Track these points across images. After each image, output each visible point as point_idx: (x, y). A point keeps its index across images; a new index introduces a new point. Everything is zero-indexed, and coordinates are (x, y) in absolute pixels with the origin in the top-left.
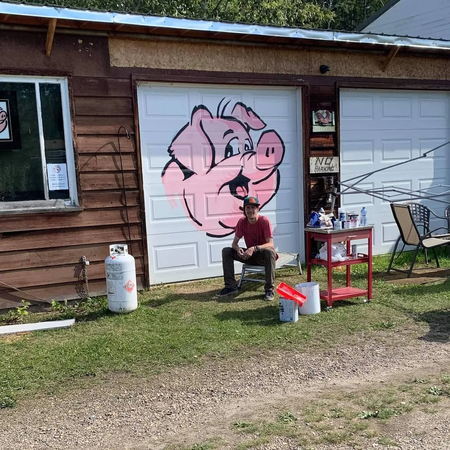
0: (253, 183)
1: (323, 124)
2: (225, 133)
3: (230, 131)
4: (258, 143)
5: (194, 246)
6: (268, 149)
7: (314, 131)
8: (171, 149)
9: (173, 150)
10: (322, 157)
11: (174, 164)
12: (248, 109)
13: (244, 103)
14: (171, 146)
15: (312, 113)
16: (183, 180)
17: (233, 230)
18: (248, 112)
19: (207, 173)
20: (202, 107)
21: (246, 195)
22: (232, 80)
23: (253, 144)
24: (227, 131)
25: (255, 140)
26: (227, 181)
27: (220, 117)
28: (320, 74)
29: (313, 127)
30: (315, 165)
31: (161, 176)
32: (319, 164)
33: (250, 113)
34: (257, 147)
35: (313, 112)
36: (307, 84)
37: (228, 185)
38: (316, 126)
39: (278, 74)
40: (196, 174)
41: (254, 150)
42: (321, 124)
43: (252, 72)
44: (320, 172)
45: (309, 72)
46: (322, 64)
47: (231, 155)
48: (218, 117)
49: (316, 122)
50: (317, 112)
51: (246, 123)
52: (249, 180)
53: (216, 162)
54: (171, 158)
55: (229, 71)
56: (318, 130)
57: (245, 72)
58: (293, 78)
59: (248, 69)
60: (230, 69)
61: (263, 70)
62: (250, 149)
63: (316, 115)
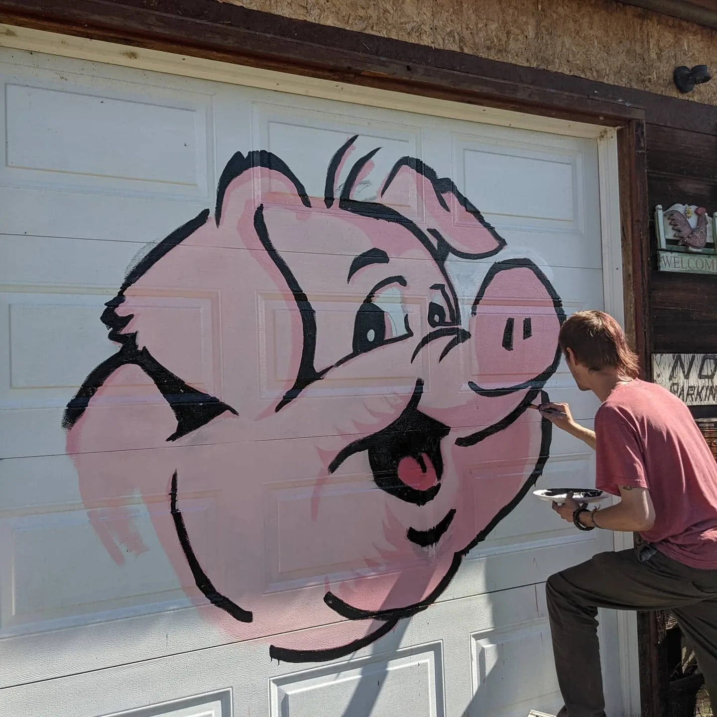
0: (460, 442)
1: (691, 249)
2: (355, 261)
3: (376, 256)
4: (477, 302)
5: (214, 711)
6: (510, 323)
7: (664, 267)
8: (121, 311)
9: (131, 316)
10: (691, 356)
11: (131, 371)
12: (443, 186)
13: (427, 162)
14: (120, 299)
15: (653, 210)
16: (173, 438)
17: (381, 623)
18: (443, 195)
19: (278, 409)
20: (268, 160)
21: (435, 484)
22: (383, 64)
23: (460, 306)
24: (363, 255)
25: (466, 292)
26: (361, 437)
27: (336, 203)
28: (675, 94)
29: (662, 254)
30: (670, 379)
31: (64, 425)
32: (681, 375)
33: (450, 198)
34: (474, 313)
35: (660, 206)
36: (639, 115)
37: (367, 451)
38: (669, 254)
39: (546, 71)
40: (234, 412)
41: (464, 325)
42: (682, 248)
43: (458, 50)
45: (643, 81)
46: (679, 65)
47: (381, 341)
48: (329, 200)
49: (668, 241)
50: (671, 209)
51: (434, 232)
52: (444, 430)
53: (318, 366)
54: (115, 348)
55: (373, 33)
56: (675, 267)
57: (432, 45)
58: (596, 92)
59: (444, 39)
60: (375, 25)
61: (495, 49)
62: (446, 321)
63: (669, 219)
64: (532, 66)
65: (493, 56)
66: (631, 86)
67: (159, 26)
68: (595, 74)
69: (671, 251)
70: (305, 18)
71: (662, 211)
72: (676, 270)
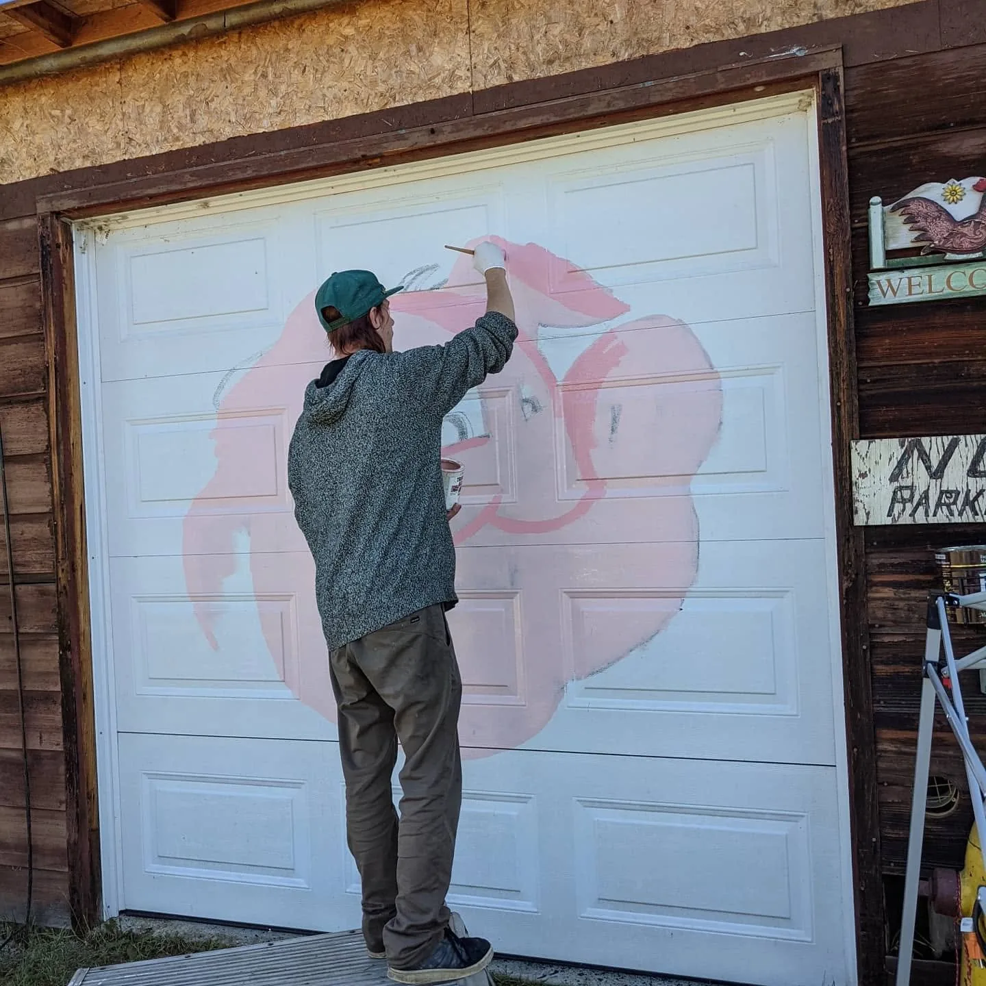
5: (293, 797)
10: (947, 440)
15: (864, 207)
29: (874, 278)
30: (894, 478)
32: (922, 474)
35: (877, 199)
38: (895, 276)
42: (931, 259)
43: (505, 82)
44: (932, 520)
49: (889, 254)
55: (397, 105)
56: (910, 294)
57: (470, 90)
58: (742, 54)
59: (485, 77)
63: (902, 215)
65: (556, 70)
68: (741, 27)
69: (901, 269)
70: (323, 119)
71: (880, 205)
72: (913, 299)
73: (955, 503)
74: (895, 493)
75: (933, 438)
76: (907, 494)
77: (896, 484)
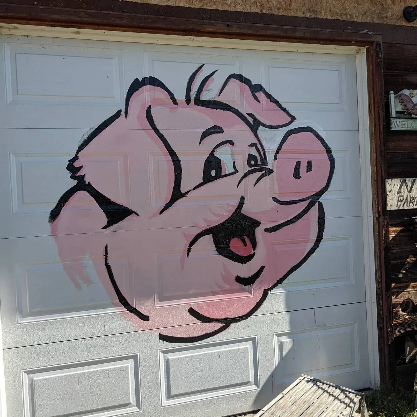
0: (267, 230)
1: (413, 116)
2: (204, 133)
3: (217, 130)
4: (277, 152)
5: (130, 364)
6: (298, 164)
7: (395, 128)
8: (76, 164)
9: (82, 167)
10: (412, 179)
11: (82, 195)
12: (255, 89)
13: (246, 75)
14: (76, 158)
15: (388, 94)
16: (105, 228)
17: (221, 325)
18: (256, 94)
19: (161, 213)
20: (153, 82)
21: (252, 252)
23: (267, 155)
24: (208, 129)
25: (271, 148)
26: (208, 227)
27: (192, 102)
28: (404, 23)
29: (393, 120)
30: (398, 193)
31: (50, 221)
32: (406, 191)
33: (260, 95)
34: (275, 159)
35: (392, 92)
36: (378, 38)
37: (212, 234)
38: (398, 120)
39: (316, 19)
40: (137, 214)
41: (269, 166)
42: (407, 116)
43: (260, 12)
44: (409, 208)
45: (382, 18)
46: (407, 5)
47: (219, 176)
48: (188, 101)
49: (397, 112)
50: (400, 93)
51: (250, 115)
52: (257, 224)
53: (183, 190)
54: (74, 183)
55: (208, 8)
56: (402, 127)
57: (243, 11)
58: (349, 27)
59: (250, 7)
60: (208, 3)
61: (282, 8)
62: (258, 163)
63: (398, 99)
64: (306, 16)
65: (281, 13)
66: (373, 21)
67: (87, 17)
68: (349, 17)
69: (400, 118)
70: (168, 4)
71: (393, 94)
72: (403, 129)
73: (414, 202)
74: (398, 198)
75: (409, 179)
76: (402, 198)
77: (399, 195)
